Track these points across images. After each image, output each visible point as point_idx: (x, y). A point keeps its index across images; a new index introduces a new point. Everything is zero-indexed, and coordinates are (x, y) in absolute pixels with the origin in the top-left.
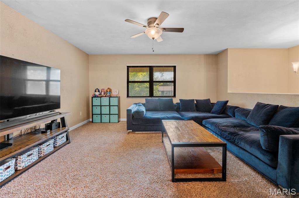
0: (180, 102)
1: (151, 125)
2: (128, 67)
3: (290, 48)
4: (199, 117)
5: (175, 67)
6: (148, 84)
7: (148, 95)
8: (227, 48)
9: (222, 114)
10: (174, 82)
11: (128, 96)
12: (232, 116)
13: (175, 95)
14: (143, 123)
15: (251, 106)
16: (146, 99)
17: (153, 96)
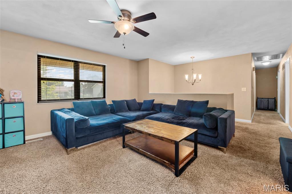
0: (113, 104)
1: (101, 133)
2: (39, 57)
3: (176, 65)
4: (140, 115)
5: (104, 67)
6: (73, 83)
7: (73, 98)
8: (148, 58)
9: (152, 110)
10: (104, 82)
11: (39, 100)
12: (159, 111)
13: (105, 96)
14: (91, 133)
15: (173, 102)
16: (73, 102)
17: (80, 99)
